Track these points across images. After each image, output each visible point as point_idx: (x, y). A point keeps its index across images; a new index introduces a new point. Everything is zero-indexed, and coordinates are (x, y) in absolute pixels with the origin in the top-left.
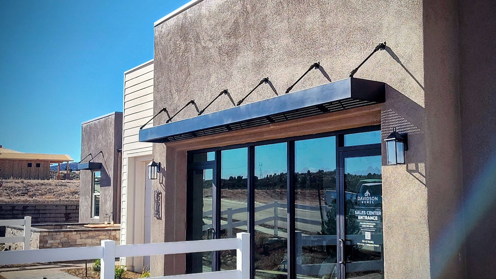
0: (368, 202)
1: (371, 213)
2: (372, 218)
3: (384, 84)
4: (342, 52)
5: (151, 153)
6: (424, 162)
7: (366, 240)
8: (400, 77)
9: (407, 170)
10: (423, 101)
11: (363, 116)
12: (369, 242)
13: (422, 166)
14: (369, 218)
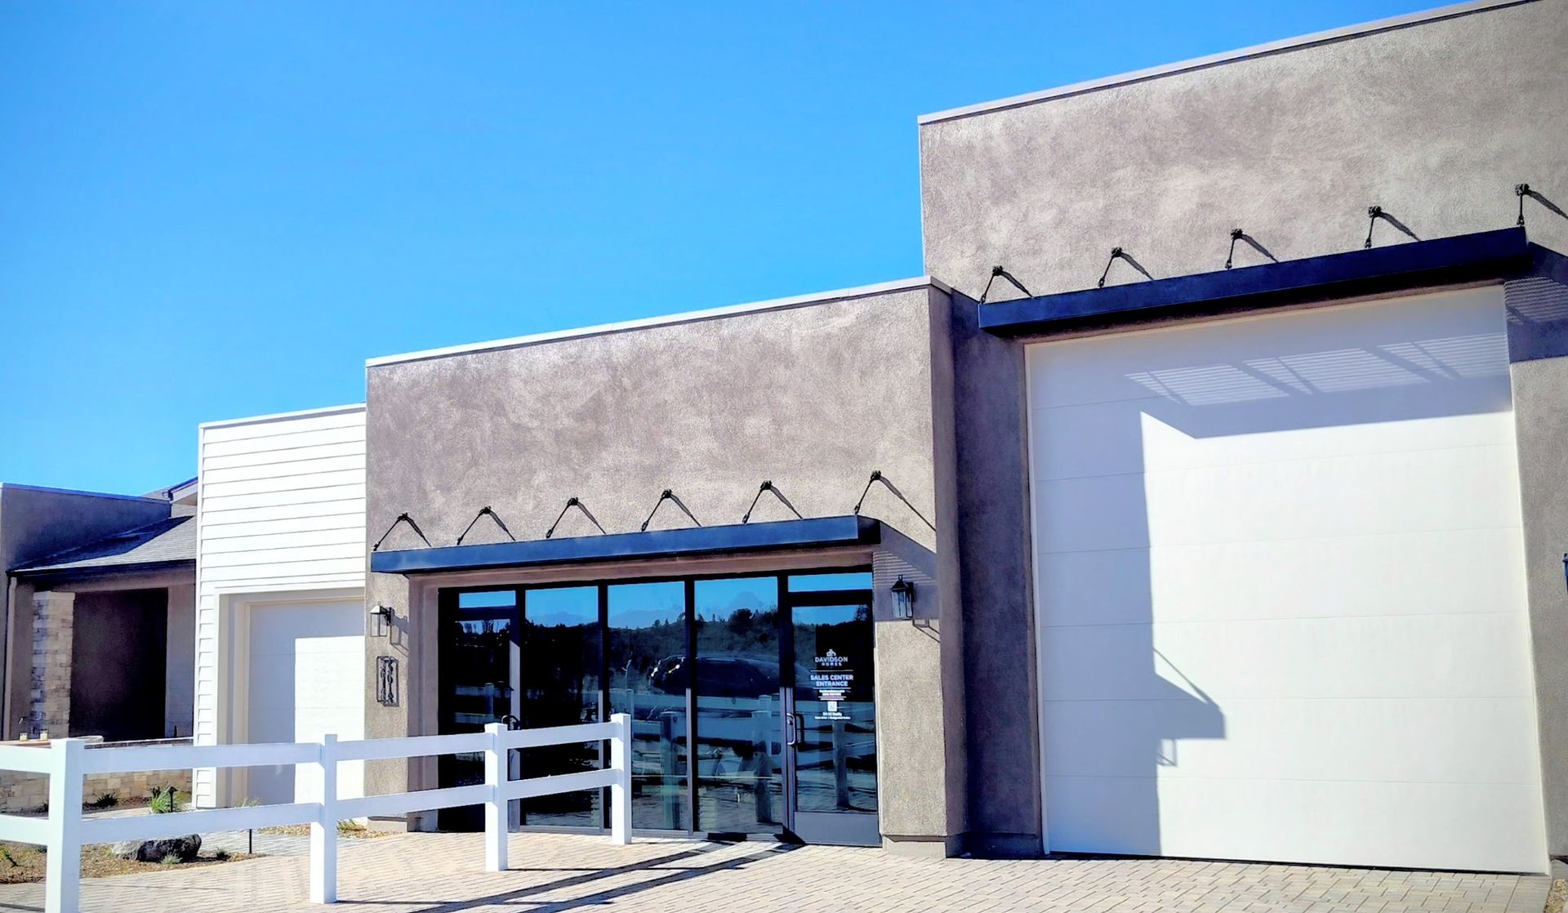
0: (832, 664)
1: (836, 677)
2: (838, 684)
3: (877, 522)
4: (810, 474)
5: (362, 584)
6: (925, 618)
7: (828, 712)
8: (902, 515)
9: (914, 625)
10: (935, 547)
11: (839, 556)
12: (834, 714)
13: (935, 624)
14: (833, 684)
